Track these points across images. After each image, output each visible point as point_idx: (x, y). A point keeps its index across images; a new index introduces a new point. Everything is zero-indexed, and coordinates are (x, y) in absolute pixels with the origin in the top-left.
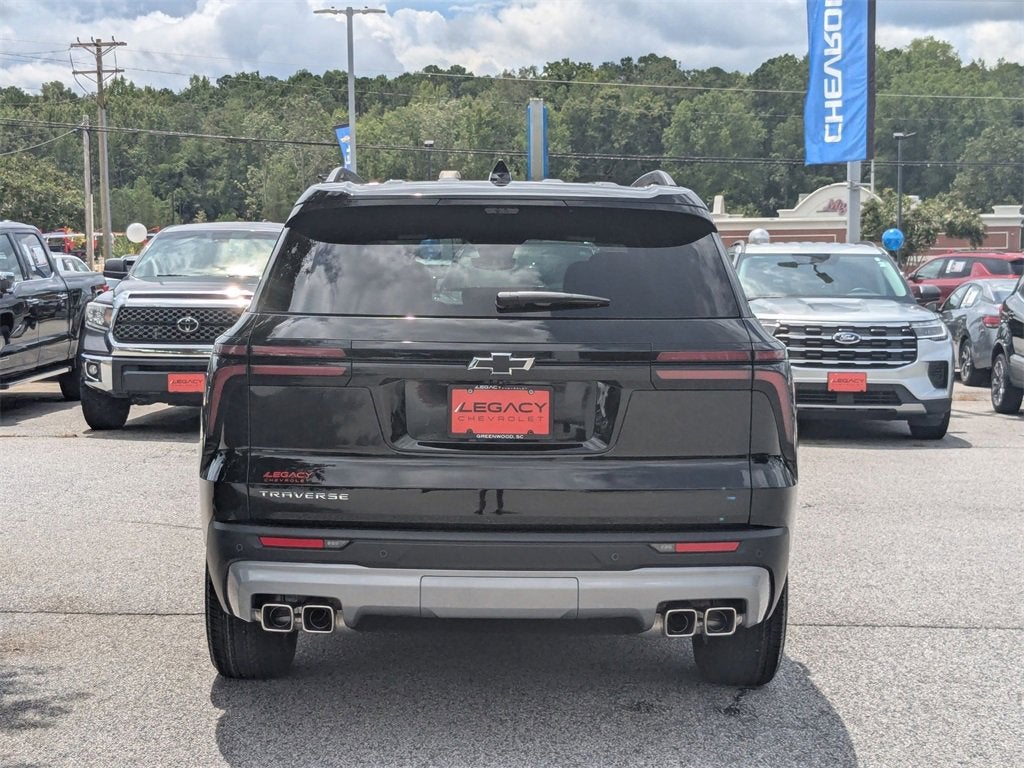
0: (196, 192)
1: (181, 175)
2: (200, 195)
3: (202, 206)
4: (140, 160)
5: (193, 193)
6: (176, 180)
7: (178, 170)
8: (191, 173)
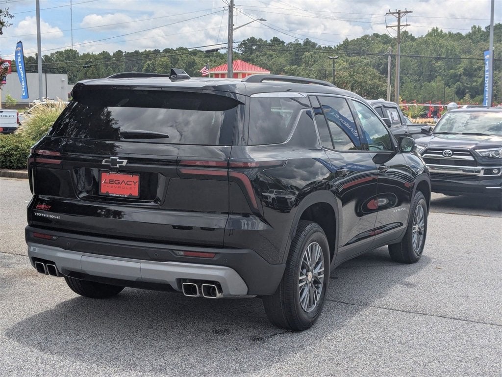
0: (467, 84)
1: (460, 75)
2: (469, 86)
3: (469, 91)
4: (440, 68)
5: (465, 85)
6: (458, 78)
7: (459, 73)
8: (465, 74)
